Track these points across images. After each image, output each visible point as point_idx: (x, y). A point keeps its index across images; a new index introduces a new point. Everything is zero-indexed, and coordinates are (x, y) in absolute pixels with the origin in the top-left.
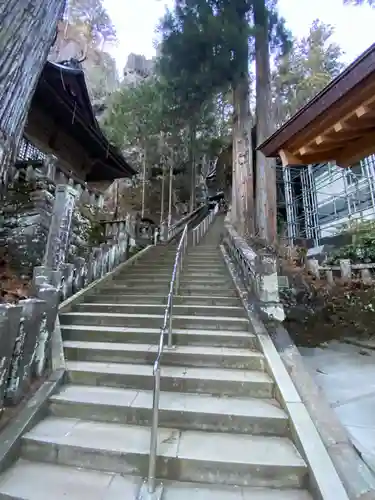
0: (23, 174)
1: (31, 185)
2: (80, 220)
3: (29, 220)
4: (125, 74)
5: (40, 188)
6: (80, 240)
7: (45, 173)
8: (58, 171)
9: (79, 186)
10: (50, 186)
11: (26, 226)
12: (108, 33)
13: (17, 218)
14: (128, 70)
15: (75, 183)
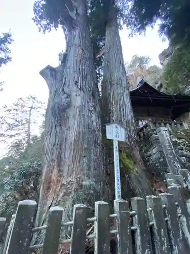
0: (143, 133)
1: (148, 135)
2: (178, 141)
3: (154, 151)
4: (162, 64)
5: (151, 135)
6: (185, 153)
7: (150, 127)
8: (155, 123)
9: (168, 125)
10: (155, 132)
11: (154, 154)
12: (146, 61)
13: (150, 152)
14: (162, 62)
15: (165, 124)
